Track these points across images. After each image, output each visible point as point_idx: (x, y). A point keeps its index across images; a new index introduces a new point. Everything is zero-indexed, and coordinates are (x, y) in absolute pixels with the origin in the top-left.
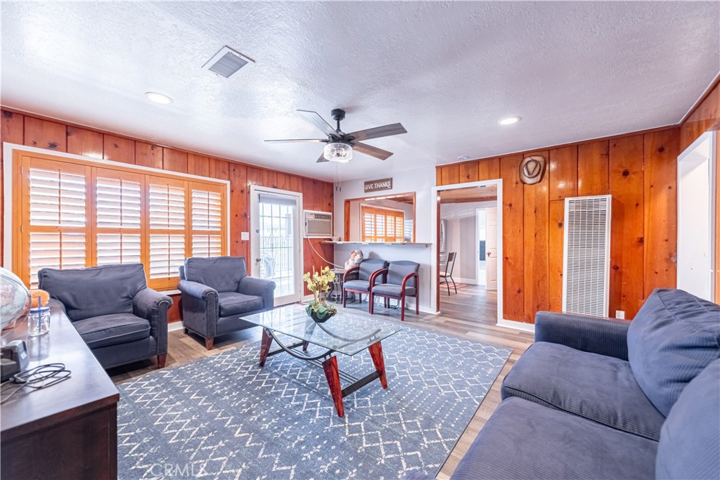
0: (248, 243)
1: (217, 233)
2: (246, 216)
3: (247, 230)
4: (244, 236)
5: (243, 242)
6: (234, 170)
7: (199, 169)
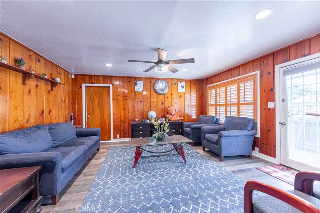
0: (274, 110)
1: (251, 104)
2: (272, 90)
3: (273, 100)
4: (271, 105)
5: (269, 109)
6: (264, 61)
7: (244, 72)
